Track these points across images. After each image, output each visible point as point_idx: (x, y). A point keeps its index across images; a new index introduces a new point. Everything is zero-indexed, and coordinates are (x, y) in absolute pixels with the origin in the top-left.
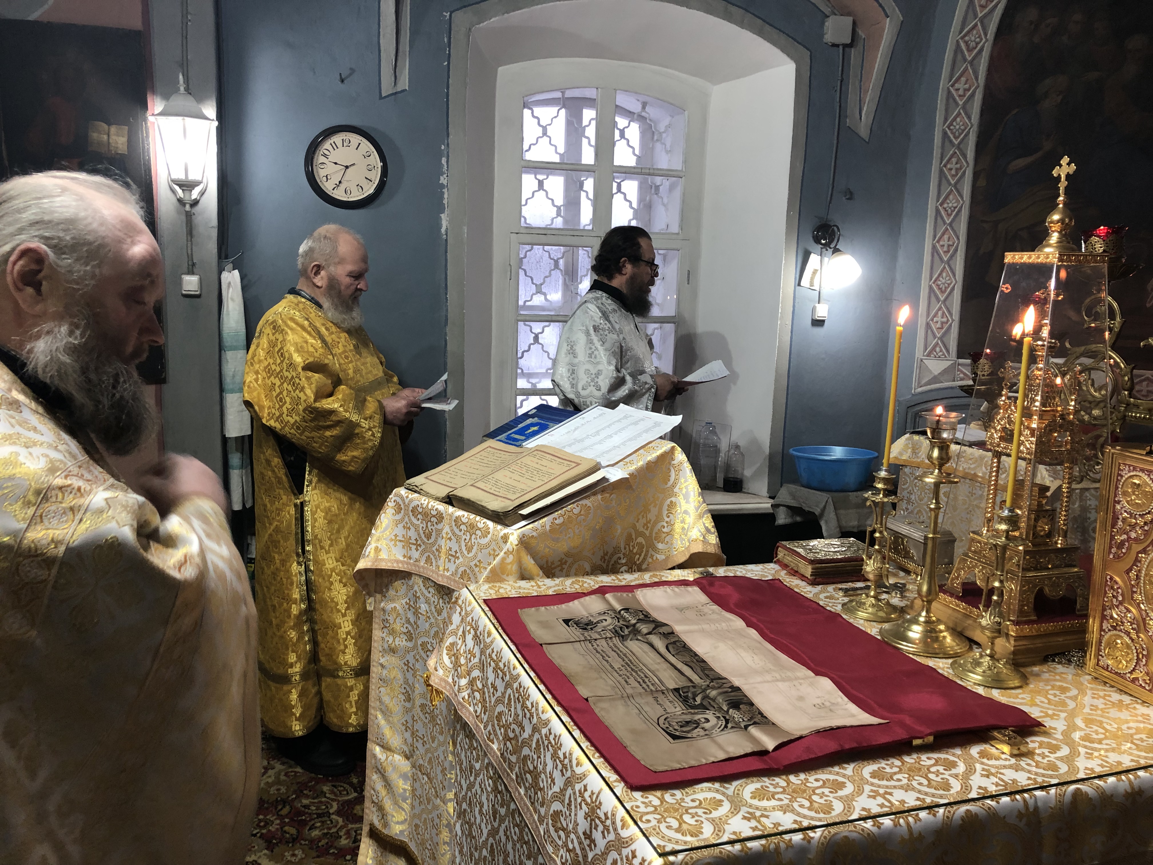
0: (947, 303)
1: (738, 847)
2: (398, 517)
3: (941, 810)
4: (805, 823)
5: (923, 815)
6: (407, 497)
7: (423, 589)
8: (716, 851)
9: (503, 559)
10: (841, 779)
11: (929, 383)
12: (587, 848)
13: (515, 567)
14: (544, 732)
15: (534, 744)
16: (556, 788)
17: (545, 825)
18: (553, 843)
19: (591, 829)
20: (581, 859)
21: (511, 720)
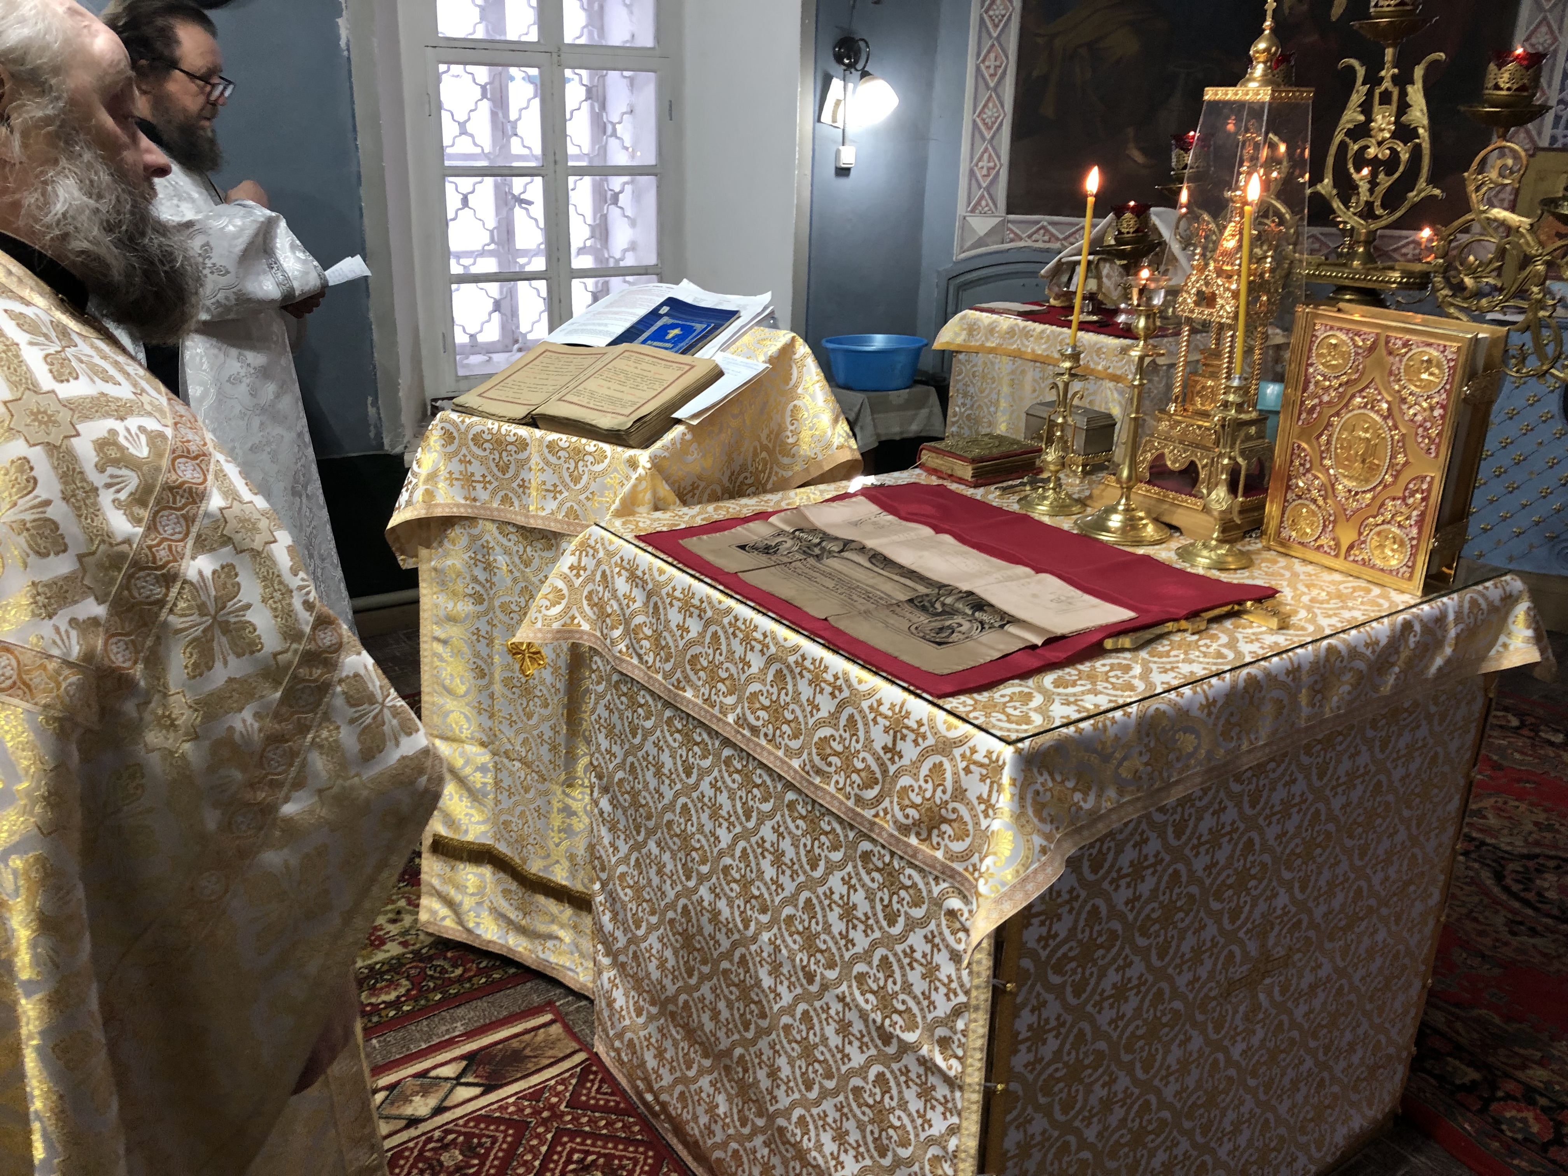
0: (994, 143)
1: (1072, 729)
2: (451, 448)
3: (1228, 675)
4: (1121, 701)
5: (1214, 681)
6: (463, 422)
7: (500, 537)
8: (1055, 734)
9: (635, 486)
10: (1125, 662)
11: (973, 247)
12: (889, 763)
13: (648, 496)
14: (791, 659)
15: (770, 677)
16: (823, 713)
17: (805, 756)
18: (819, 772)
19: (894, 741)
20: (879, 775)
21: (722, 659)
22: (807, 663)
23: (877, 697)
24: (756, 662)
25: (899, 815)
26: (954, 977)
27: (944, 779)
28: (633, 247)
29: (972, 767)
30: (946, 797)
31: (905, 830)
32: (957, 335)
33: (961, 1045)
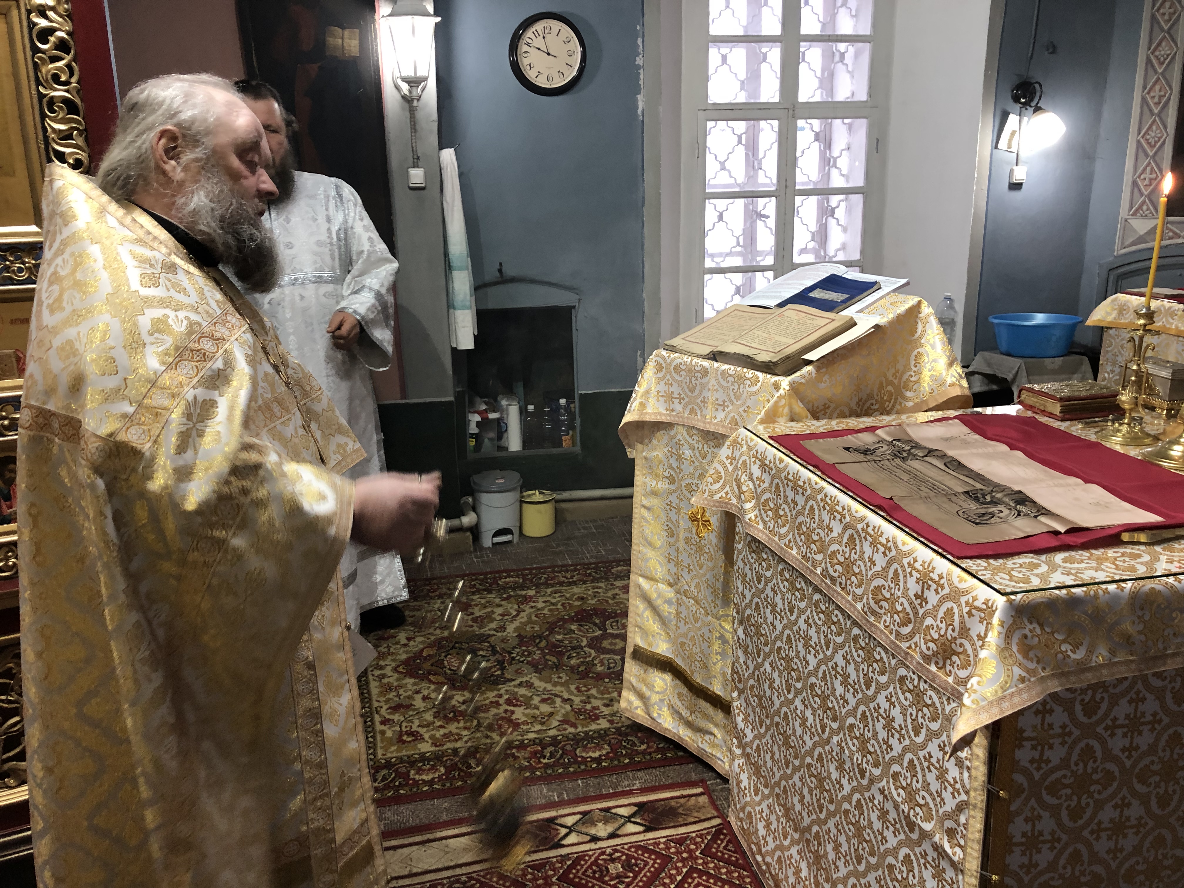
0: (1157, 158)
1: (1064, 591)
2: (660, 375)
4: (1117, 578)
6: (669, 357)
7: (687, 437)
8: (1048, 592)
9: (776, 402)
10: (1136, 552)
11: (1133, 244)
12: (918, 607)
13: (786, 410)
14: (860, 526)
15: (845, 540)
16: (878, 568)
17: (865, 600)
18: (873, 613)
19: (923, 590)
20: (911, 616)
21: (815, 526)
22: (870, 530)
23: (914, 556)
24: (837, 528)
25: (924, 647)
26: (958, 779)
27: (953, 621)
28: (844, 247)
29: (973, 611)
30: (955, 634)
31: (927, 659)
32: (1108, 314)
33: (963, 836)
